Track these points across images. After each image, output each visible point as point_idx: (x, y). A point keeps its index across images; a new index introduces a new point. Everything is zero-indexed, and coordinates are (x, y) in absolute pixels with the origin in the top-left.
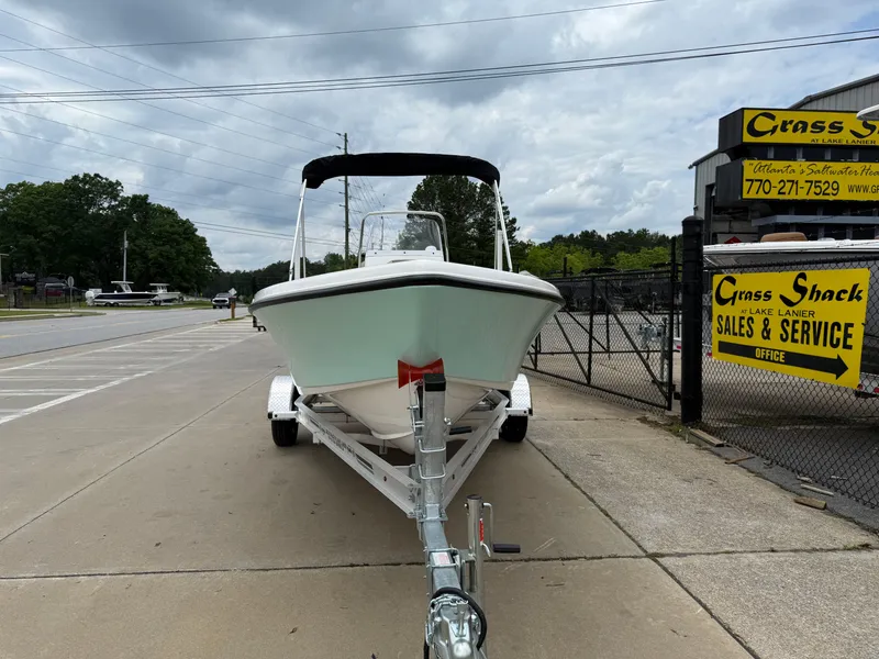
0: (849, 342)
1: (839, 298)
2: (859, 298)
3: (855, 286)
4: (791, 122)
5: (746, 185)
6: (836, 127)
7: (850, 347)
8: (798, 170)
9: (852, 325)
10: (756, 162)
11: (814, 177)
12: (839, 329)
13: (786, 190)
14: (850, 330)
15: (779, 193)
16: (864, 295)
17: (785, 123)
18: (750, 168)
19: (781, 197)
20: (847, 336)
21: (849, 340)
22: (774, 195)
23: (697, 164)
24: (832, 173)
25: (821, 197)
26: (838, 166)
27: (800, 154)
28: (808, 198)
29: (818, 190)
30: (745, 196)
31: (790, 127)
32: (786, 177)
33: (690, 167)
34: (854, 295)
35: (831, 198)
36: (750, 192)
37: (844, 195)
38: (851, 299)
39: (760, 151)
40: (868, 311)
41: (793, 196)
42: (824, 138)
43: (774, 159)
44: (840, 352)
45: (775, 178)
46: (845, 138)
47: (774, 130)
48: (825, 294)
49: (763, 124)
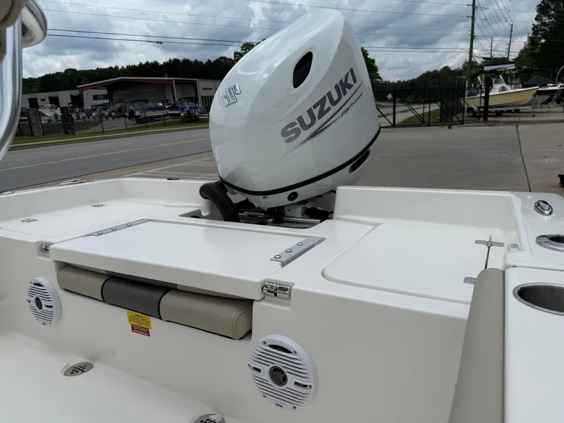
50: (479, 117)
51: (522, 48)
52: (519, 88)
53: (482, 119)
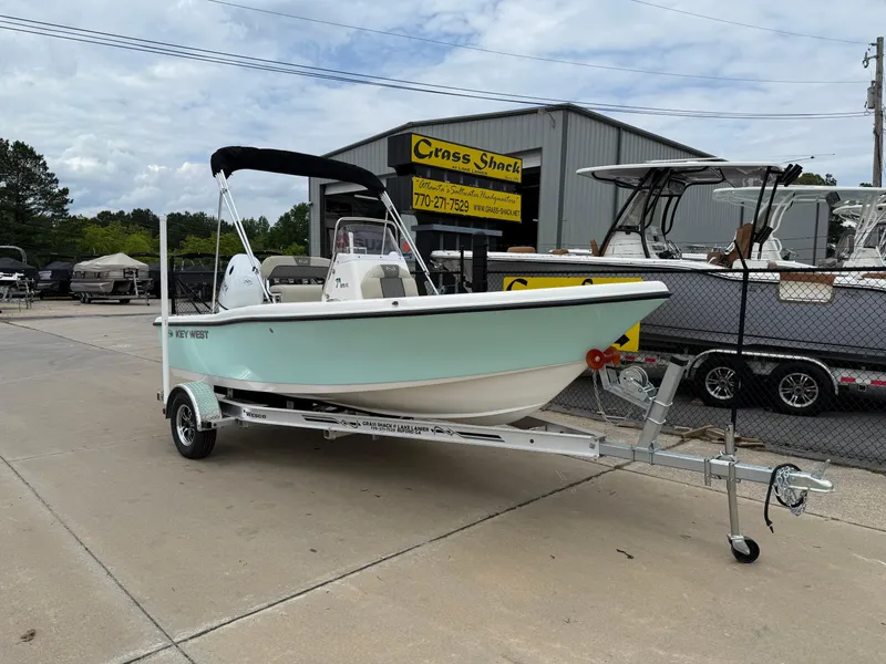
5: (415, 197)
8: (446, 189)
10: (421, 179)
11: (455, 196)
13: (438, 205)
15: (435, 207)
18: (417, 182)
19: (436, 210)
22: (431, 208)
24: (465, 194)
25: (459, 212)
26: (468, 189)
27: (446, 176)
28: (451, 212)
29: (457, 207)
31: (440, 154)
32: (439, 194)
35: (464, 213)
36: (418, 204)
37: (472, 213)
39: (422, 171)
41: (442, 210)
42: (460, 166)
43: (431, 178)
45: (433, 194)
46: (470, 168)
47: (430, 155)
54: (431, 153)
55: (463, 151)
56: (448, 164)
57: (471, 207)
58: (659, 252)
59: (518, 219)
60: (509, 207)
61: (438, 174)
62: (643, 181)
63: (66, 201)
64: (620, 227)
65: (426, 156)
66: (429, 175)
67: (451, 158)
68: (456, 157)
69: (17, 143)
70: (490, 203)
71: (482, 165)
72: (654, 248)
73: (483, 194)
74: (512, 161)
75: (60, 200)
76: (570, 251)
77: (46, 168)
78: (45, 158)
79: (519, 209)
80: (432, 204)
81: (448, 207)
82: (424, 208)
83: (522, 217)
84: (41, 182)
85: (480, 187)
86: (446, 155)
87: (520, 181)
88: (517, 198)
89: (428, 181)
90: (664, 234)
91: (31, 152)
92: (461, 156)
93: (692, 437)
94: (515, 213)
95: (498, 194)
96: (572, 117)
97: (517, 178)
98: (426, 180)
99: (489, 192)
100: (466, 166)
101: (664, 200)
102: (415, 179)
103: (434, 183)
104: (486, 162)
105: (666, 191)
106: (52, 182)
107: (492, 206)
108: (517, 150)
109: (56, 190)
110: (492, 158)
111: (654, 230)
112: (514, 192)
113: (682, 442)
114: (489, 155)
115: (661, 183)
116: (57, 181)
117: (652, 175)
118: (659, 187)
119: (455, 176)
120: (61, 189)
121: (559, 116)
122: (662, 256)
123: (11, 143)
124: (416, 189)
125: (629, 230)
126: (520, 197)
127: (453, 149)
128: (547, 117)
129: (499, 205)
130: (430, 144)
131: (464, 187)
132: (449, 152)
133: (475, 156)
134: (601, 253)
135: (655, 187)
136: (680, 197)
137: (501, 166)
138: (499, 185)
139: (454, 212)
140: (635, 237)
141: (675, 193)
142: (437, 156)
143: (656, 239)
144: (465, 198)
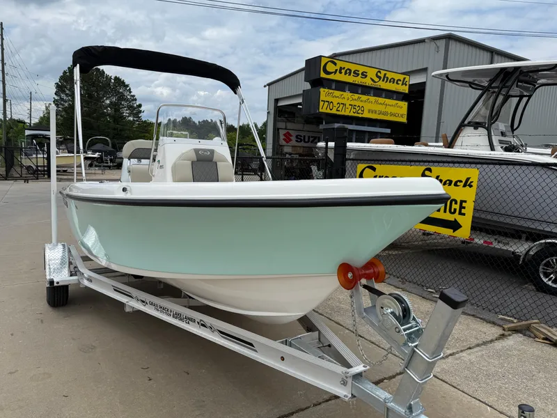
0: (463, 211)
1: (456, 185)
2: (471, 186)
3: (468, 179)
4: (344, 68)
5: (321, 103)
6: (364, 75)
7: (464, 214)
8: (346, 98)
9: (465, 202)
10: (326, 90)
11: (353, 103)
12: (456, 203)
13: (340, 109)
14: (464, 204)
15: (337, 110)
16: (475, 184)
17: (341, 69)
18: (324, 92)
19: (338, 113)
20: (462, 207)
21: (463, 210)
22: (334, 111)
23: (269, 85)
24: (361, 101)
25: (356, 115)
26: (364, 97)
27: (347, 88)
28: (350, 115)
29: (355, 111)
30: (321, 110)
31: (343, 71)
32: (341, 101)
33: (265, 86)
34: (467, 184)
35: (360, 116)
36: (323, 109)
37: (366, 115)
38: (465, 186)
39: (328, 84)
40: (477, 194)
41: (342, 113)
42: (358, 80)
43: (335, 89)
44: (456, 216)
45: (335, 101)
46: (368, 82)
47: (335, 72)
48: (446, 181)
49: (330, 68)
50: (44, 175)
51: (42, 115)
52: (65, 153)
53: (46, 176)
54: (336, 70)
55: (361, 69)
56: (350, 79)
57: (366, 111)
58: (504, 146)
59: (404, 120)
60: (398, 111)
61: (341, 86)
62: (492, 81)
63: (140, 112)
64: (469, 123)
65: (332, 73)
66: (334, 87)
67: (352, 74)
68: (356, 73)
69: (116, 77)
70: (382, 108)
71: (376, 79)
72: (501, 142)
73: (376, 102)
74: (401, 77)
75: (136, 111)
76: (429, 144)
77: (130, 92)
78: (130, 86)
79: (406, 113)
80: (335, 109)
81: (348, 111)
82: (328, 111)
83: (407, 119)
84: (127, 100)
85: (374, 96)
86: (348, 72)
87: (407, 92)
88: (404, 105)
89: (332, 91)
90: (513, 130)
91: (123, 82)
92: (360, 73)
93: (516, 331)
94: (402, 116)
95: (388, 101)
96: (453, 45)
97: (405, 89)
98: (331, 91)
99: (381, 100)
100: (364, 80)
101: (515, 100)
102: (322, 90)
103: (337, 93)
104: (380, 78)
105: (515, 91)
106: (133, 100)
107: (383, 110)
108: (409, 70)
109: (135, 105)
110: (385, 74)
111: (501, 126)
112: (402, 100)
113: (502, 336)
114: (383, 72)
115: (509, 84)
116: (136, 100)
117: (502, 76)
118: (507, 87)
119: (354, 88)
120: (138, 104)
121: (442, 43)
122: (507, 150)
123: (113, 78)
124: (322, 97)
125: (476, 125)
126: (406, 103)
127: (353, 68)
128: (433, 45)
129: (390, 110)
130: (335, 64)
131: (360, 96)
132: (350, 70)
133: (372, 73)
134: (450, 145)
135: (504, 86)
136: (530, 97)
137: (393, 81)
138: (390, 94)
139: (352, 114)
140: (482, 131)
141: (525, 94)
142: (340, 73)
143: (503, 134)
144: (361, 104)
